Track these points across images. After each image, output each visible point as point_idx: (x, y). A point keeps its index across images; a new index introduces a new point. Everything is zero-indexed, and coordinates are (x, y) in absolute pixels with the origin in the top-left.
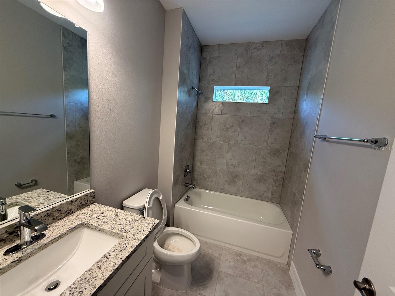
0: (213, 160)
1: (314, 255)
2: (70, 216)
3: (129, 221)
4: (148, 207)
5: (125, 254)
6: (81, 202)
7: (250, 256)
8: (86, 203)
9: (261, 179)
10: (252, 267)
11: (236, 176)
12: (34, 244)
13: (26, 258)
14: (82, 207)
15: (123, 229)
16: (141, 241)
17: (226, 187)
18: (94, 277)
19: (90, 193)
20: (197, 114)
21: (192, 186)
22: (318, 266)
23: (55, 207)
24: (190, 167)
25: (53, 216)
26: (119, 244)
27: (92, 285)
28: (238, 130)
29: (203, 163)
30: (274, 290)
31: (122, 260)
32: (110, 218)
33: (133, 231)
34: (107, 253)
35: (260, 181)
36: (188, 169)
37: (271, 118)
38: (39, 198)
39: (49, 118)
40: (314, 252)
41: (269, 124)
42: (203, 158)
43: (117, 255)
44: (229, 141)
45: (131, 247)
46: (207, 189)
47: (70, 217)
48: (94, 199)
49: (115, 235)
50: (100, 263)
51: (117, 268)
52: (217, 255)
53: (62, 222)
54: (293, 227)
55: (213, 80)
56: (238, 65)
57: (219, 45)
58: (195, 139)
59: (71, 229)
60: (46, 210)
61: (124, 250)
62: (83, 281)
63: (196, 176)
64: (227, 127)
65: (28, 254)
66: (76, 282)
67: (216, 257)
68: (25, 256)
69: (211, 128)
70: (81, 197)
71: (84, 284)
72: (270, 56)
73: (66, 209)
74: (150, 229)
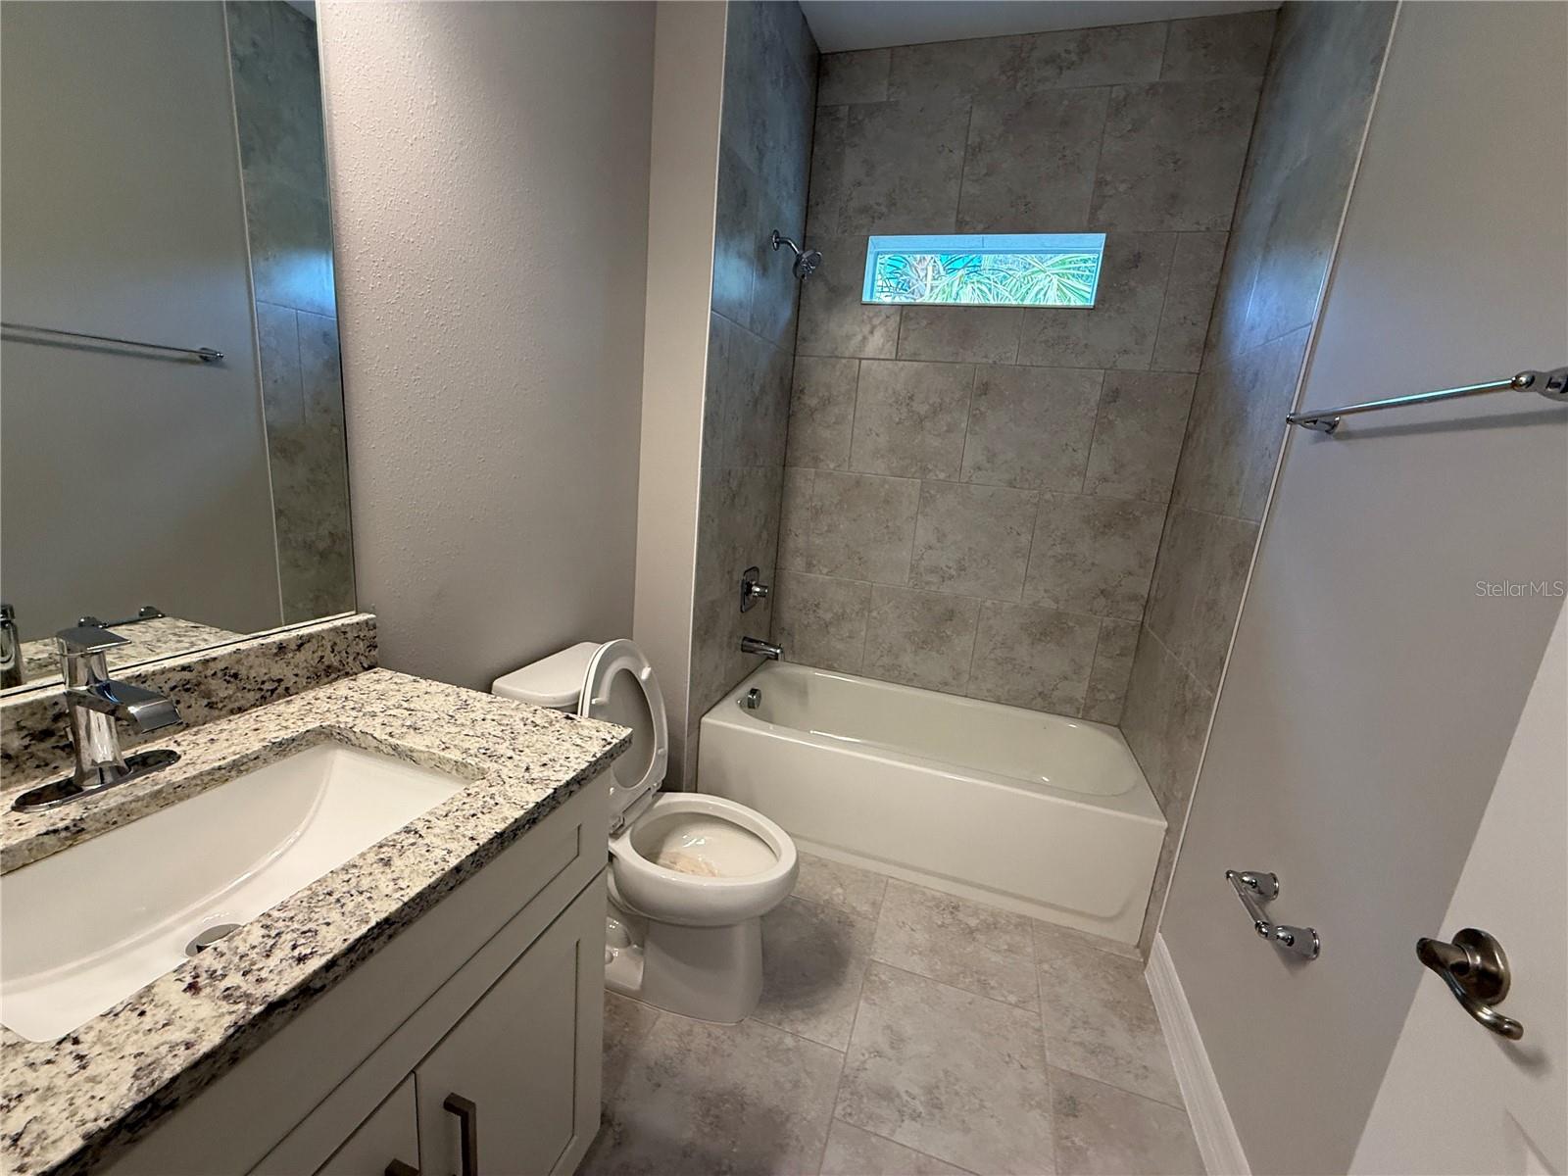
0: (859, 553)
1: (1251, 892)
2: (279, 705)
3: (509, 727)
4: (594, 702)
5: (488, 827)
6: (320, 653)
7: (992, 915)
8: (341, 661)
9: (1050, 628)
10: (999, 952)
11: (950, 615)
12: (131, 783)
13: (99, 825)
14: (328, 676)
15: (484, 751)
16: (555, 789)
17: (907, 659)
18: (361, 889)
19: (357, 623)
20: (797, 358)
21: (772, 650)
22: (1264, 930)
23: (215, 659)
24: (762, 576)
25: (207, 695)
26: (469, 795)
27: (353, 914)
28: (964, 425)
29: (815, 562)
30: (1080, 1031)
31: (478, 844)
32: (436, 716)
33: (523, 758)
34: (419, 819)
35: (1044, 634)
36: (754, 583)
37: (1103, 371)
38: (160, 647)
39: (193, 362)
40: (1251, 883)
41: (1095, 395)
42: (817, 542)
43: (457, 827)
44: (925, 470)
45: (514, 806)
46: (830, 668)
47: (280, 707)
48: (373, 653)
49: (454, 772)
50: (390, 849)
51: (457, 869)
52: (865, 908)
53: (248, 720)
54: (1168, 803)
55: (864, 210)
56: (973, 139)
57: (892, 48)
58: (784, 466)
59: (281, 743)
60: (178, 666)
61: (487, 815)
62: (319, 901)
63: (789, 614)
64: (918, 413)
65: (110, 811)
66: (291, 903)
67: (859, 914)
68: (95, 818)
69: (851, 417)
70: (319, 636)
71: (324, 911)
72: (1113, 96)
73: (259, 672)
74: (594, 756)
